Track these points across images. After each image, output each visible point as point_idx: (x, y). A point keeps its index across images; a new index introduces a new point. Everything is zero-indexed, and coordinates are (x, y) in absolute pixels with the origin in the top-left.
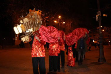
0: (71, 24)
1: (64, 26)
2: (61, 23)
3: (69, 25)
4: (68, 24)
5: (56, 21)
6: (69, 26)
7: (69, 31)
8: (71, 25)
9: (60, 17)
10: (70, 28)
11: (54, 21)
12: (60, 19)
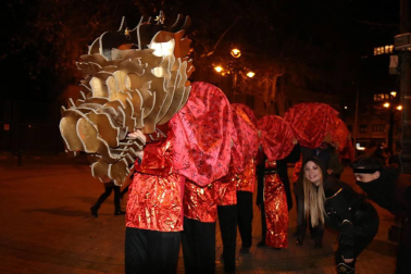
0: (278, 79)
1: (250, 87)
2: (239, 76)
3: (270, 83)
4: (266, 80)
5: (223, 66)
6: (271, 87)
7: (268, 104)
8: (278, 85)
9: (236, 51)
10: (273, 95)
11: (213, 68)
12: (237, 61)
